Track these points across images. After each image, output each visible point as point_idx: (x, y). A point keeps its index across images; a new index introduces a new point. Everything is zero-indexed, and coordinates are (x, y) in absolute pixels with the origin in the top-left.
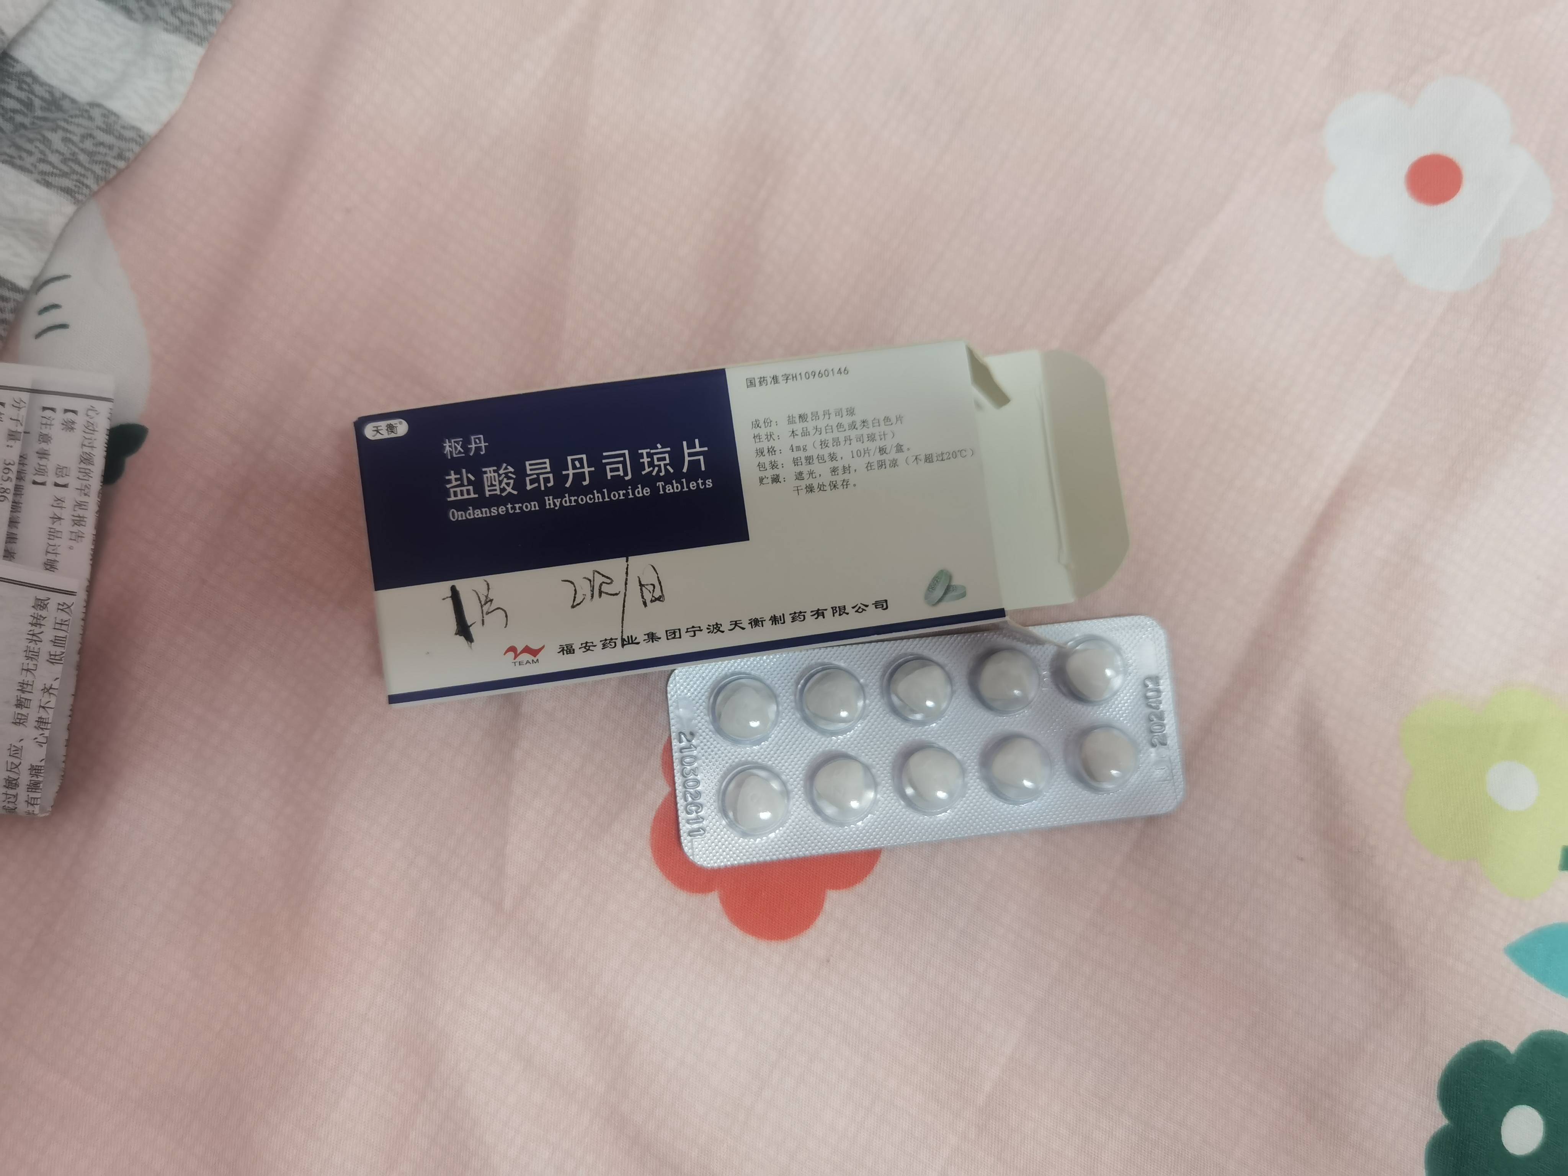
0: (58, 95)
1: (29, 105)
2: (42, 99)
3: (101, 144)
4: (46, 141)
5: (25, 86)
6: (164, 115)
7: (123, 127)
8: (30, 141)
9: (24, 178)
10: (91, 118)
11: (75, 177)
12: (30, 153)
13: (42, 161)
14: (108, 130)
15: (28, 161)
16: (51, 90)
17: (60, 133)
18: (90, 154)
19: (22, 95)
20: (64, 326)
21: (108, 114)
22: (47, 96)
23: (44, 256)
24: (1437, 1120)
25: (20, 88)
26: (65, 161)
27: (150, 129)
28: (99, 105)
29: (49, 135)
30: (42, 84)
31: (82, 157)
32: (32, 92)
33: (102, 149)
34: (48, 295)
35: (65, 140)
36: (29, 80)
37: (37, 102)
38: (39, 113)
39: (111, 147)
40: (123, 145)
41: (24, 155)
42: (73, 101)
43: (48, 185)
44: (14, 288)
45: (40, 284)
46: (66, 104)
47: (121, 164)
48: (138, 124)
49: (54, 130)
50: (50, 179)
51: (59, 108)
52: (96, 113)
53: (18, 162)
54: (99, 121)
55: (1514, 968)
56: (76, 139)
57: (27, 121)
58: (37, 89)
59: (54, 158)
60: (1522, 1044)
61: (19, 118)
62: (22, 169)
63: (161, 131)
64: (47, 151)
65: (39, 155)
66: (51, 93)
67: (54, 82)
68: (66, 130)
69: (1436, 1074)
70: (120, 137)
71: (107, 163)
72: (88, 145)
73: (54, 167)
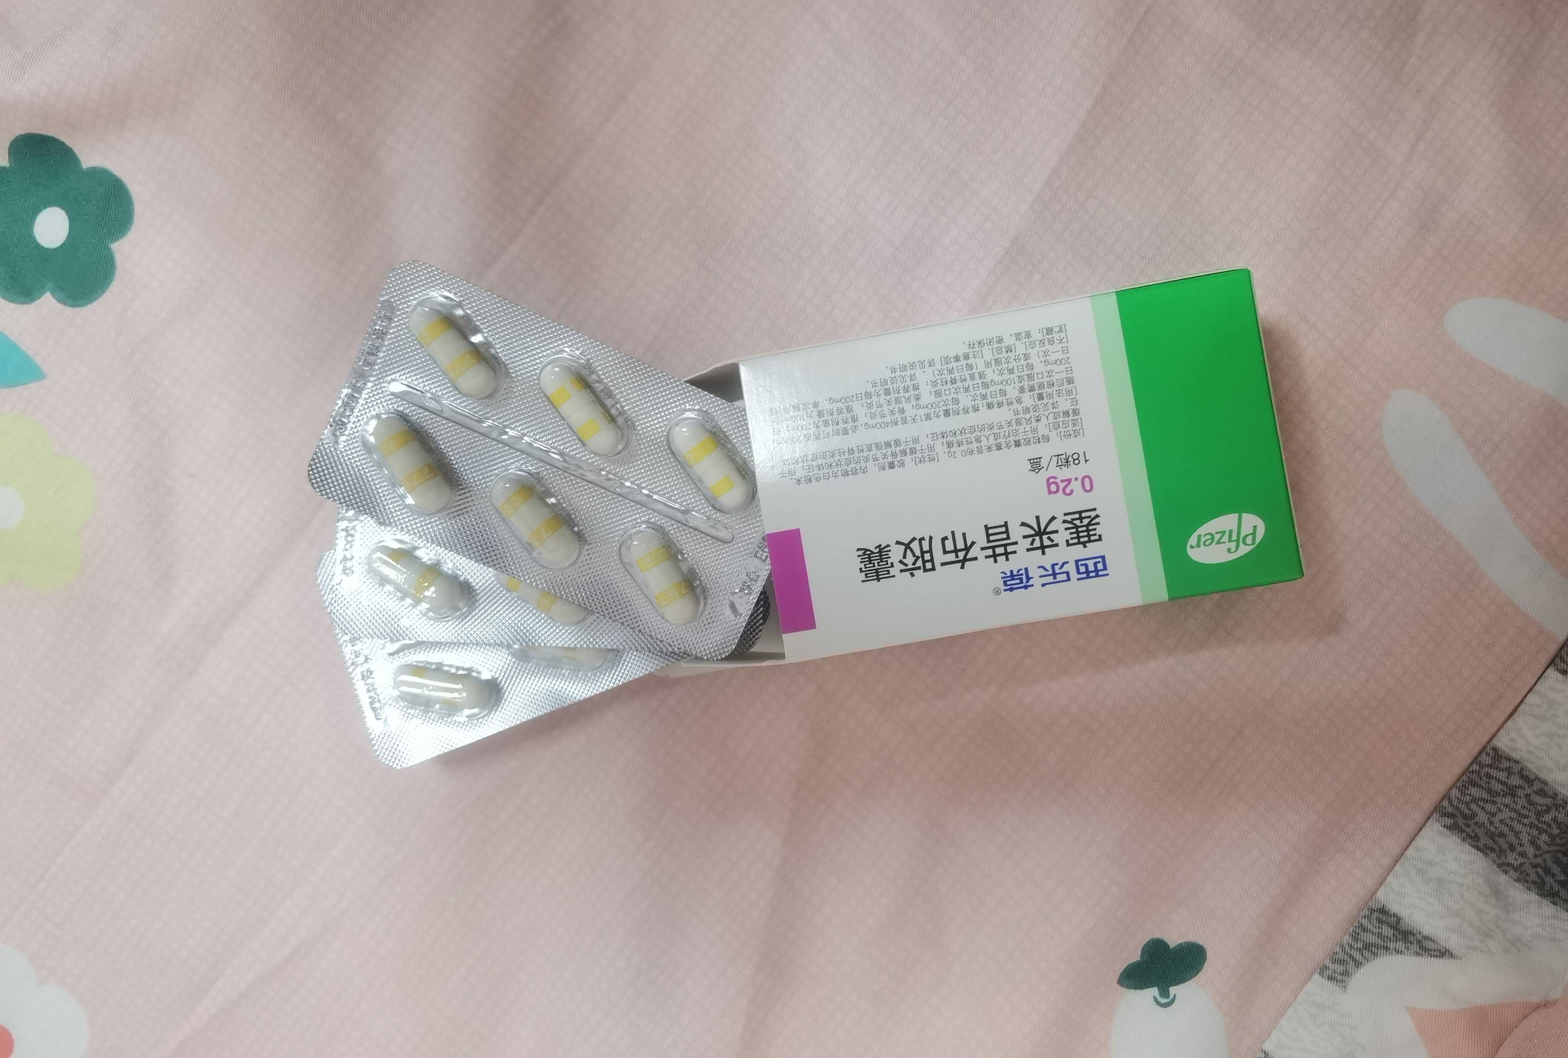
24: (120, 249)
55: (38, 360)
60: (39, 297)
69: (115, 287)
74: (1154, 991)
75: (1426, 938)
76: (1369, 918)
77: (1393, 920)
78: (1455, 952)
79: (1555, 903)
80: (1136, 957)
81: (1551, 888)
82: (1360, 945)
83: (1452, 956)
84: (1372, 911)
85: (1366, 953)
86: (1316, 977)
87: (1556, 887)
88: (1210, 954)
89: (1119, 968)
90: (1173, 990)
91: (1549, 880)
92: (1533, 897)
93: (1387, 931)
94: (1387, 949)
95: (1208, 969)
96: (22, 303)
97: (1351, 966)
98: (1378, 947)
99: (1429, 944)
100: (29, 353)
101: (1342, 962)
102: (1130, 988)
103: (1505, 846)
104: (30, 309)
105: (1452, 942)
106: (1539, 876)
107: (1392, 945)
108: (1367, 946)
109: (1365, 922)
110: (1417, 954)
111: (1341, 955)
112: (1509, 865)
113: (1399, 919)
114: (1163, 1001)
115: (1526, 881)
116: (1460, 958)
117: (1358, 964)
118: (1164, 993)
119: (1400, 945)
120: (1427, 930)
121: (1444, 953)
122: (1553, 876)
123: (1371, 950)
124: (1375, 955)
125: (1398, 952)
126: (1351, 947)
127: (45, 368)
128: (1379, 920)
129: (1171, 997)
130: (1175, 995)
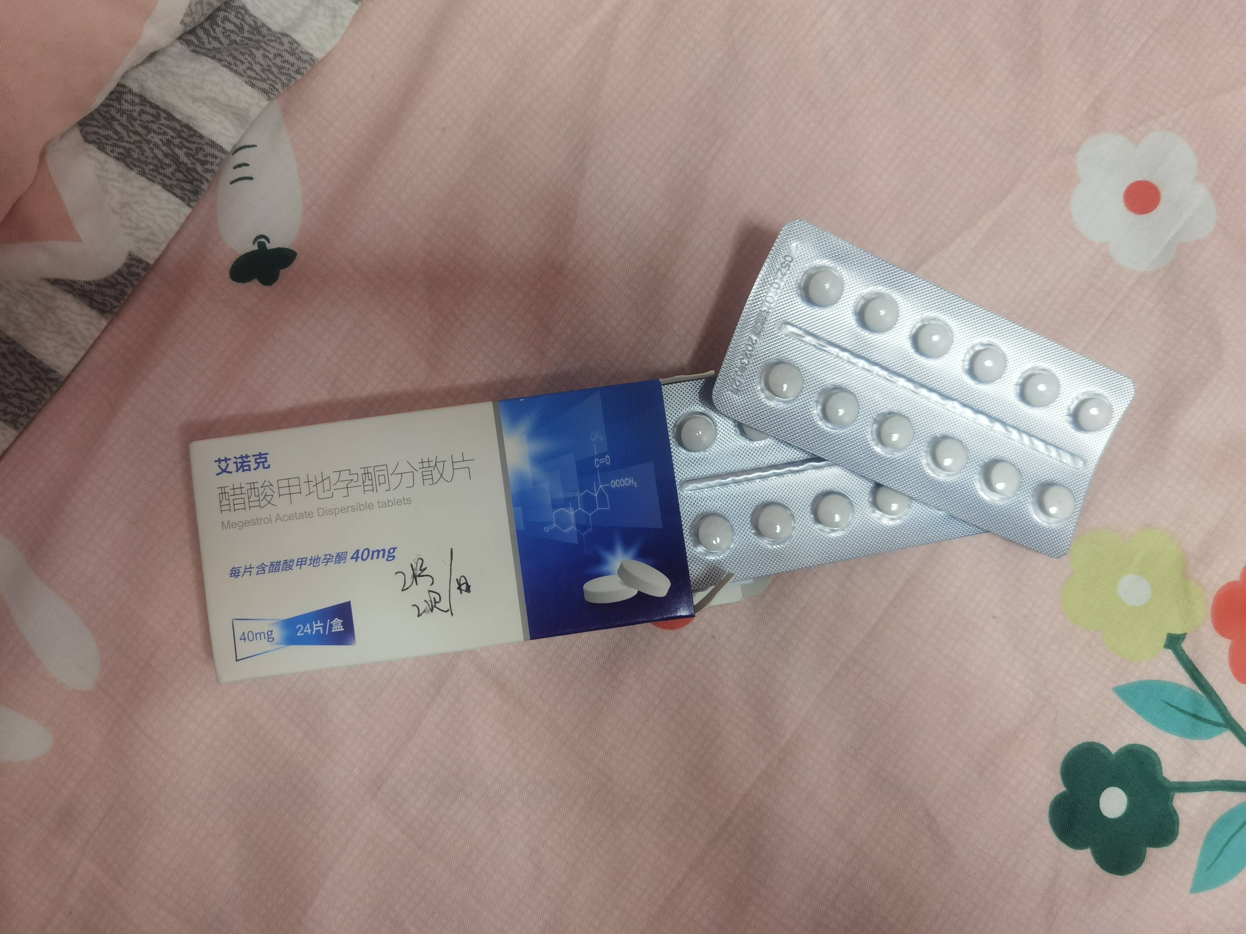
0: (259, 24)
1: (241, 29)
2: (250, 25)
3: (286, 61)
4: (252, 55)
5: (239, 16)
6: (328, 47)
7: (302, 52)
8: (243, 54)
9: (238, 79)
10: (282, 44)
11: (269, 82)
12: (243, 63)
13: (250, 69)
14: (292, 54)
15: (241, 68)
16: (255, 20)
17: (262, 51)
18: (280, 68)
19: (238, 22)
20: (251, 178)
21: (293, 42)
22: (252, 23)
23: (243, 131)
24: (1058, 787)
25: (236, 17)
26: (263, 70)
27: (319, 55)
28: (287, 36)
29: (254, 51)
30: (250, 15)
31: (274, 69)
32: (243, 20)
33: (286, 65)
34: (242, 156)
35: (265, 56)
36: (243, 12)
37: (246, 27)
38: (246, 34)
39: (292, 65)
40: (302, 65)
41: (238, 63)
42: (269, 29)
43: (253, 86)
44: (222, 150)
45: (237, 149)
46: (264, 31)
47: (299, 77)
48: (311, 51)
49: (258, 49)
50: (254, 82)
51: (259, 33)
52: (285, 40)
53: (234, 67)
54: (287, 46)
55: (1120, 701)
56: (271, 56)
57: (238, 39)
58: (246, 17)
59: (257, 68)
60: (1121, 750)
61: (233, 36)
62: (236, 72)
63: (325, 57)
64: (253, 63)
65: (248, 65)
66: (255, 22)
67: (257, 15)
68: (265, 50)
69: (1060, 758)
70: (299, 59)
71: (290, 75)
72: (278, 61)
73: (257, 74)
74: (269, 246)
75: (68, 293)
76: (115, 307)
77: (94, 305)
78: (48, 284)
80: (283, 272)
82: (120, 288)
83: (49, 280)
85: (114, 282)
86: (151, 262)
88: (227, 276)
89: (296, 265)
90: (255, 248)
93: (99, 298)
94: (98, 285)
96: (1135, 745)
97: (126, 272)
98: (105, 286)
99: (67, 289)
100: (1128, 707)
101: (135, 276)
102: (288, 249)
104: (1127, 741)
105: (51, 291)
107: (95, 288)
108: (113, 286)
109: (117, 304)
110: (75, 282)
111: (134, 280)
113: (90, 306)
114: (262, 240)
116: (40, 278)
117: (120, 273)
118: (261, 245)
119: (88, 288)
120: (69, 298)
121: (55, 282)
123: (109, 283)
124: (105, 280)
125: (89, 283)
126: (128, 287)
127: (1114, 696)
128: (104, 305)
129: (256, 244)
130: (253, 244)
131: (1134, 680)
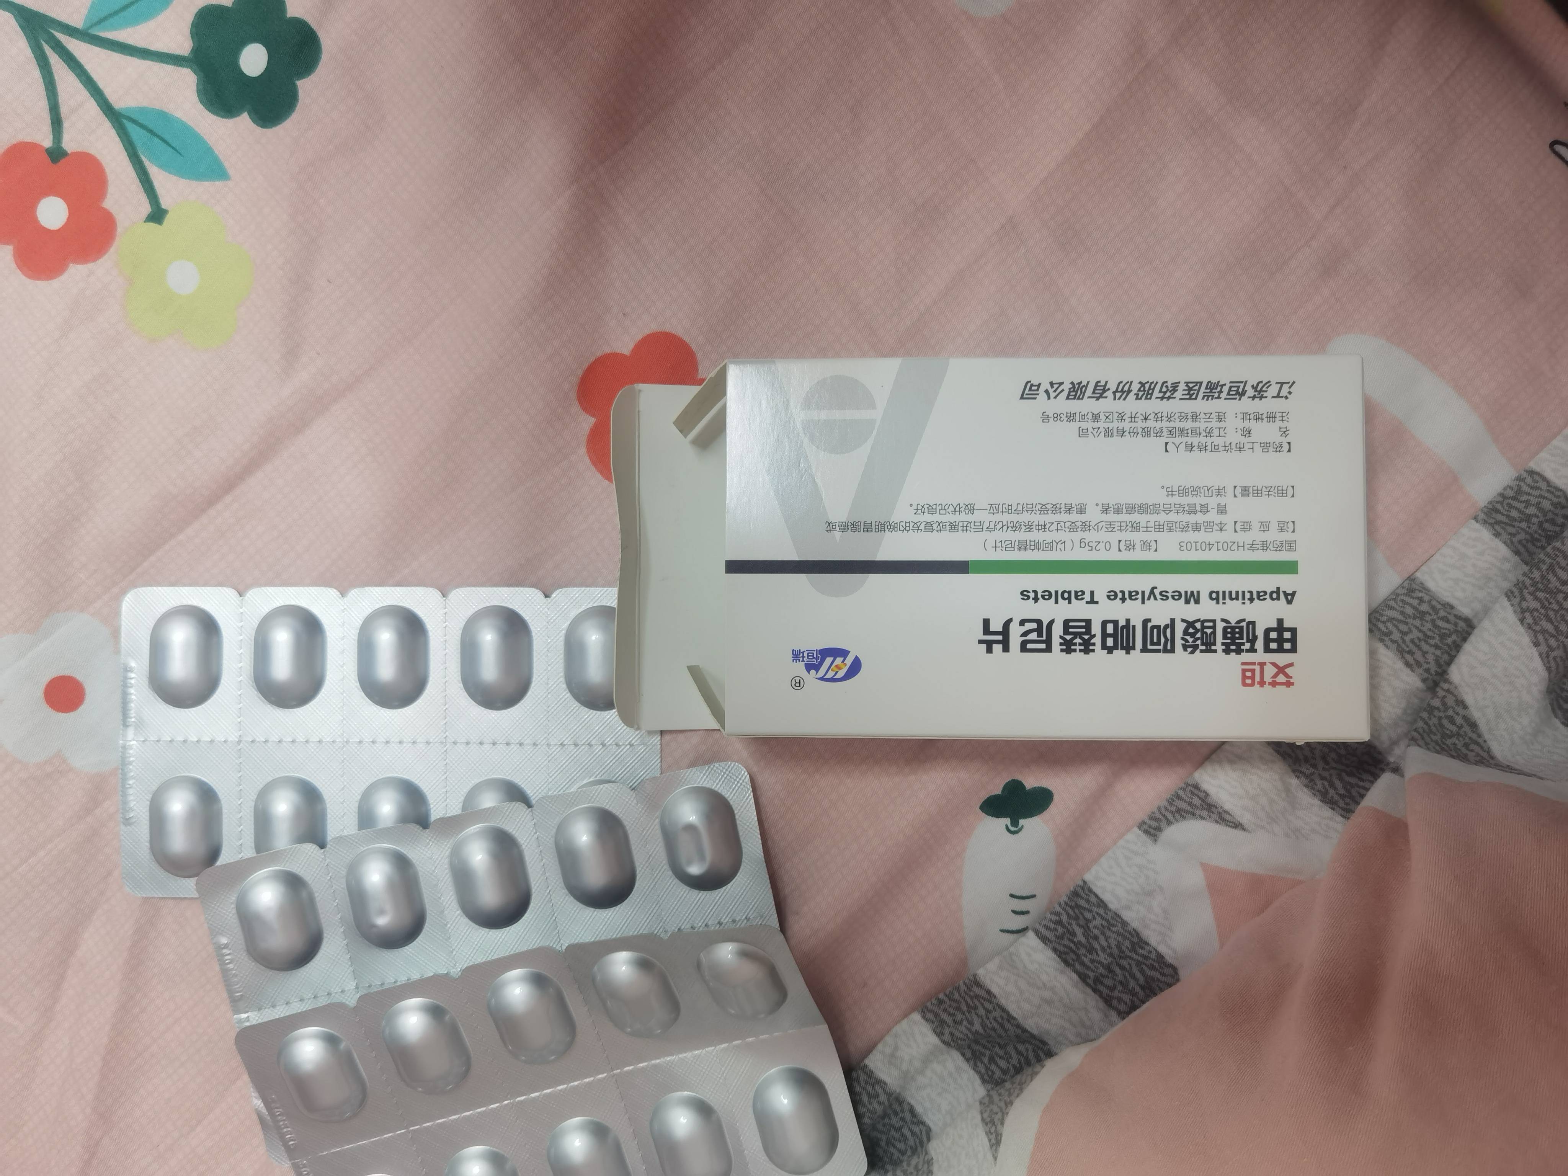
0: (972, 1063)
1: (992, 1060)
2: (982, 1062)
3: (950, 1014)
4: (983, 1025)
5: (990, 1073)
6: (905, 1024)
7: (933, 1022)
8: (994, 1029)
9: (1003, 1002)
10: (952, 1034)
11: (972, 994)
12: (995, 1019)
13: (988, 1011)
14: (942, 1022)
15: (997, 1014)
16: (975, 1068)
17: (974, 1029)
18: (958, 1009)
19: (993, 1067)
20: (1012, 896)
21: (939, 1034)
22: (979, 1064)
23: (1012, 949)
24: (304, 86)
25: (993, 1073)
26: (975, 1008)
27: (916, 1017)
28: (944, 1042)
29: (981, 1031)
30: (978, 1072)
31: (964, 1008)
32: (987, 1069)
33: (952, 1011)
34: (1018, 922)
35: (971, 1023)
36: (986, 1077)
37: (986, 1060)
38: (988, 1053)
39: (945, 1010)
40: (936, 1009)
41: (999, 1020)
42: (963, 1055)
43: (989, 992)
44: (1037, 933)
45: (1022, 931)
46: (968, 1054)
47: (941, 996)
48: (923, 1021)
49: (977, 1032)
50: (987, 996)
51: (974, 1052)
52: (947, 1037)
53: (1005, 1016)
54: (947, 1031)
55: (226, 164)
56: (965, 1023)
57: (997, 1049)
58: (983, 1071)
59: (982, 1012)
60: (239, 115)
61: (1001, 1053)
63: (910, 1013)
64: (984, 1017)
65: (991, 1016)
66: (975, 1065)
67: (972, 1072)
68: (969, 1030)
69: (295, 116)
70: (936, 1015)
71: (950, 999)
72: (959, 1017)
73: (982, 1005)
74: (1007, 821)
75: (1226, 812)
76: (1184, 789)
77: (1202, 795)
78: (1246, 826)
79: (1333, 809)
80: (998, 791)
81: (1332, 797)
82: (1173, 809)
83: (1244, 829)
84: (1188, 785)
85: (1177, 815)
86: (1136, 830)
87: (1336, 798)
88: (1056, 798)
89: (984, 795)
90: (1022, 822)
91: (1332, 792)
92: (1316, 802)
93: (1196, 801)
94: (1193, 814)
95: (1053, 810)
96: (223, 117)
97: (1163, 824)
98: (1187, 812)
99: (1227, 817)
100: (221, 157)
101: (1156, 820)
102: (989, 814)
103: (1301, 757)
104: (230, 123)
105: (1246, 818)
106: (1324, 787)
107: (1198, 812)
108: (1179, 811)
109: (1181, 793)
110: (1216, 822)
111: (1158, 815)
112: (1301, 772)
113: (1207, 794)
114: (1013, 829)
115: (1313, 789)
116: (1250, 832)
117: (1169, 823)
118: (1015, 823)
119: (1205, 813)
120: (1227, 807)
121: (1237, 825)
122: (1335, 789)
123: (1181, 814)
124: (1184, 818)
125: (1202, 818)
126: (1166, 808)
127: (231, 172)
128: (1192, 793)
129: (1020, 826)
130: (1023, 826)
131: (207, 184)
